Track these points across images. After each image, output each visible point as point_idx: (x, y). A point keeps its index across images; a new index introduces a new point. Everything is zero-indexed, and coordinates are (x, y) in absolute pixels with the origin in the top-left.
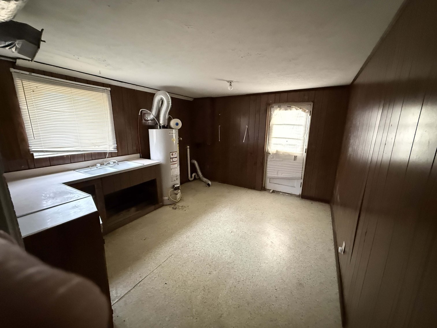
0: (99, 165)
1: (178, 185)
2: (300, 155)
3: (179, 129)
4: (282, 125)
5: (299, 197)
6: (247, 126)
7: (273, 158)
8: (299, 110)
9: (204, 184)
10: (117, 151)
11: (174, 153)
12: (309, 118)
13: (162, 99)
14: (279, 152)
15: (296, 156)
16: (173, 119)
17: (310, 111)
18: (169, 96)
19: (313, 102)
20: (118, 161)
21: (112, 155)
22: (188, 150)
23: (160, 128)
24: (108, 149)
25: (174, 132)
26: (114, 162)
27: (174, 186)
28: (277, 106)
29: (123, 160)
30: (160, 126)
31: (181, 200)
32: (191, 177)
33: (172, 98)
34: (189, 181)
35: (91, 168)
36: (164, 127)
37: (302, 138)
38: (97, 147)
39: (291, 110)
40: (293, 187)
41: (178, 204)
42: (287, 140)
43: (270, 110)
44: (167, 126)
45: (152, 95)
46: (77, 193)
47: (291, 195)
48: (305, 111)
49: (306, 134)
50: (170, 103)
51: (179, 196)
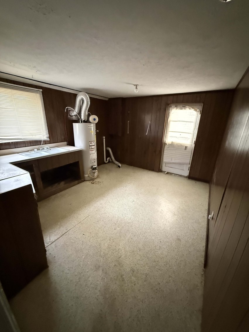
0: (36, 150)
1: (95, 166)
2: (189, 146)
3: (96, 123)
4: (177, 122)
5: (187, 178)
6: (150, 122)
7: (169, 147)
8: (192, 110)
9: (115, 166)
10: (49, 140)
11: (92, 142)
12: (199, 116)
13: (82, 99)
14: (174, 143)
15: (187, 147)
16: (92, 115)
17: (200, 111)
18: (88, 96)
19: (204, 103)
20: (51, 147)
21: (45, 142)
22: (104, 139)
23: (82, 122)
24: (42, 138)
25: (92, 126)
26: (47, 148)
27: (92, 167)
28: (174, 106)
29: (53, 146)
30: (81, 121)
31: (98, 177)
32: (106, 160)
33: (90, 98)
34: (105, 163)
35: (30, 152)
36: (85, 122)
37: (192, 133)
38: (34, 136)
39: (185, 109)
40: (183, 170)
41: (95, 180)
42: (180, 133)
43: (168, 109)
44: (87, 120)
45: (75, 96)
46: (19, 171)
47: (181, 176)
48: (196, 110)
49: (195, 129)
50: (89, 102)
51: (96, 174)
